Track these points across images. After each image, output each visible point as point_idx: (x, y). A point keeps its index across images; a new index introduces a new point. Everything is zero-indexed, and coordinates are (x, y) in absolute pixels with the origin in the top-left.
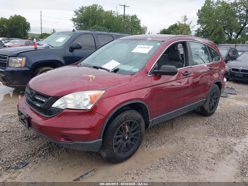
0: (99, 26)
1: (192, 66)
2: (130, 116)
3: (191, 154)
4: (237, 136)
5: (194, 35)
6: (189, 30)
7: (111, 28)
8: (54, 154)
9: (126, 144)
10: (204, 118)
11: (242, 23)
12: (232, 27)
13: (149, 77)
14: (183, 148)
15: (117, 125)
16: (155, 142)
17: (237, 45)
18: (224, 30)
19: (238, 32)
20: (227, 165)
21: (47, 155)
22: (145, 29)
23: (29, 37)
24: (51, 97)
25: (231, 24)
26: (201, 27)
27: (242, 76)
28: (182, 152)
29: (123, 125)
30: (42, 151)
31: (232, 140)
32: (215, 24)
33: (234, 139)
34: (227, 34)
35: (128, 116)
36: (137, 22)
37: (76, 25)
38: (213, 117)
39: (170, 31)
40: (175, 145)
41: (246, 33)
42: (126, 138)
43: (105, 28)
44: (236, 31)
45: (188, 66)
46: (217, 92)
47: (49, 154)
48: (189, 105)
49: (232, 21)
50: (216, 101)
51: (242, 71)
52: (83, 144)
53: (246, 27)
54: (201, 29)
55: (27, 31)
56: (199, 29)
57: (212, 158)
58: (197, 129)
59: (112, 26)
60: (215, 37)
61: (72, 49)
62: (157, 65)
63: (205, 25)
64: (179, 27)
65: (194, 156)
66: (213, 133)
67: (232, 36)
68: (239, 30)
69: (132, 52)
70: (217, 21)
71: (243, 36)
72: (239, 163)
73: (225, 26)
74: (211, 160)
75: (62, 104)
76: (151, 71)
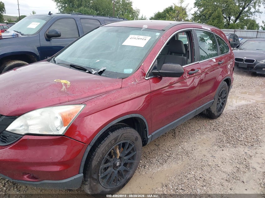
0: (86, 8)
1: (199, 62)
2: (123, 136)
3: (201, 176)
4: (252, 145)
5: (191, 19)
6: (185, 14)
7: (100, 11)
8: (20, 187)
9: (117, 172)
10: (211, 121)
11: (241, 6)
12: (231, 10)
13: (147, 80)
14: (190, 167)
15: (103, 152)
16: (155, 159)
17: (236, 30)
18: (223, 13)
19: (237, 16)
20: (246, 190)
21: (9, 190)
22: (138, 12)
23: (5, 20)
24: (4, 117)
25: (229, 8)
26: (198, 10)
27: (246, 67)
28: (189, 173)
29: (113, 149)
30: (3, 184)
31: (246, 151)
32: (213, 8)
33: (248, 149)
34: (225, 18)
35: (120, 137)
36: (128, 4)
37: (60, 6)
38: (220, 119)
39: (165, 14)
40: (180, 162)
41: (245, 17)
42: (117, 165)
43: (93, 10)
44: (234, 15)
45: (194, 62)
46: (225, 91)
47: (12, 189)
48: (195, 110)
49: (231, 4)
50: (224, 101)
51: (247, 61)
52: (55, 183)
53: (245, 11)
54: (198, 12)
55: (2, 13)
56: (196, 13)
57: (226, 180)
58: (204, 137)
59: (101, 8)
60: (213, 21)
61: (49, 38)
62: (156, 63)
63: (203, 8)
64: (175, 10)
65: (204, 179)
66: (223, 142)
67: (231, 20)
68: (238, 13)
69: (122, 44)
70: (216, 3)
71: (241, 21)
72: (260, 185)
73: (224, 9)
74: (225, 183)
75: (22, 126)
76: (149, 72)
